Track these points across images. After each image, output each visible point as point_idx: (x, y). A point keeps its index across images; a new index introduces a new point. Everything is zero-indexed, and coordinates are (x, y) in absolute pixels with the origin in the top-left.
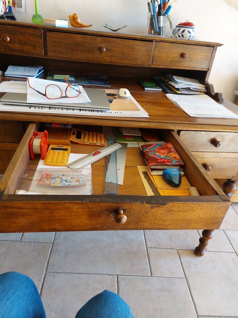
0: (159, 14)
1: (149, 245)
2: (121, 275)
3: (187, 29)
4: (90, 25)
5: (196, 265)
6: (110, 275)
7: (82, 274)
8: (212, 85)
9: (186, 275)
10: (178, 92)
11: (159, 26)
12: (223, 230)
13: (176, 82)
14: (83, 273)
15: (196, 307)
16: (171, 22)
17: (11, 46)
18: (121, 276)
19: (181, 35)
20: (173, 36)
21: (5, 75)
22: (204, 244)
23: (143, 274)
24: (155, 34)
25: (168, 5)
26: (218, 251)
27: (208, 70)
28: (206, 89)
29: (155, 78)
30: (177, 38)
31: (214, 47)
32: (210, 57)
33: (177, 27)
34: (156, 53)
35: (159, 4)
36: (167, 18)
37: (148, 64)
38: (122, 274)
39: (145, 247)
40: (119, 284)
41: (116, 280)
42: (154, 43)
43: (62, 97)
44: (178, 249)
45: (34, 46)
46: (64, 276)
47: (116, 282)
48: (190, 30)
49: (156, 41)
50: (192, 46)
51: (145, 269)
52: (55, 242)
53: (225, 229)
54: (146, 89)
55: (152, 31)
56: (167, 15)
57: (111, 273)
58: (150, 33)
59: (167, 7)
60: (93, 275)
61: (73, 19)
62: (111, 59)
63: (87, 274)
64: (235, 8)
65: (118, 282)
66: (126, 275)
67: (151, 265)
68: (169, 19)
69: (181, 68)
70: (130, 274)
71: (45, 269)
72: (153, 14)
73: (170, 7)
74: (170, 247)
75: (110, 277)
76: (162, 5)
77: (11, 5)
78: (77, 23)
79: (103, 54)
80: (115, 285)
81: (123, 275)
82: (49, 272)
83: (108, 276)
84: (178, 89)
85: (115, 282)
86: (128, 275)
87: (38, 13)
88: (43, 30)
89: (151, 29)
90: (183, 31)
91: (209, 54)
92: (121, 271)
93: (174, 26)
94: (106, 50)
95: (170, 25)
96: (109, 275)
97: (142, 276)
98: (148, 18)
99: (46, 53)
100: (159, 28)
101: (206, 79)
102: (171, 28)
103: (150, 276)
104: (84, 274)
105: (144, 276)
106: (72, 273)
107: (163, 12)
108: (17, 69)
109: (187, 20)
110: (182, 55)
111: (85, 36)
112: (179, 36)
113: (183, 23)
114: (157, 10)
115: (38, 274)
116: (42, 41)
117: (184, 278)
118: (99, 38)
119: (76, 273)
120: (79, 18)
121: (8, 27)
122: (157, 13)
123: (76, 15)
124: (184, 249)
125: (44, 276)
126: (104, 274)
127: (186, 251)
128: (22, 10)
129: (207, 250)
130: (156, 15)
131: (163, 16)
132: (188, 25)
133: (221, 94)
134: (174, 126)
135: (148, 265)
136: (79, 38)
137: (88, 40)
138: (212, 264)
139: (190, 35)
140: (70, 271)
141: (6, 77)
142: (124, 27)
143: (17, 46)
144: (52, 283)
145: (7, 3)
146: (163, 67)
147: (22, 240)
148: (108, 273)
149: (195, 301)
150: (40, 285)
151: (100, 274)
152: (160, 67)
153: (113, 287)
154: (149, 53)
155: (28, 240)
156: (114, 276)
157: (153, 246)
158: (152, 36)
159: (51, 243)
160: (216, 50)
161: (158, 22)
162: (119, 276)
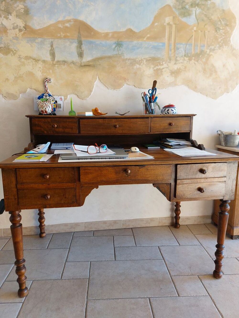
0: (150, 102)
1: (172, 274)
2: (152, 297)
3: (170, 109)
4: (106, 113)
5: (216, 285)
7: (118, 299)
8: (195, 141)
9: (209, 294)
10: (172, 147)
11: (151, 109)
12: (235, 258)
13: (169, 142)
14: (119, 299)
15: (223, 316)
16: (159, 106)
17: (57, 130)
18: (153, 298)
19: (167, 113)
20: (162, 114)
21: (51, 149)
22: (219, 264)
23: (171, 295)
24: (149, 114)
25: (155, 96)
26: (234, 274)
27: (191, 132)
28: (191, 144)
29: (154, 142)
30: (164, 114)
31: (191, 117)
32: (189, 124)
33: (163, 108)
34: (152, 125)
35: (149, 96)
36: (156, 104)
37: (147, 132)
38: (153, 296)
39: (169, 275)
40: (151, 304)
41: (149, 302)
42: (150, 119)
43: (97, 153)
44: (198, 275)
45: (72, 129)
46: (103, 302)
47: (149, 303)
48: (173, 109)
49: (151, 118)
50: (176, 118)
51: (172, 291)
52: (91, 278)
53: (237, 257)
54: (148, 148)
55: (148, 112)
56: (155, 102)
57: (143, 297)
58: (146, 113)
59: (155, 97)
60: (128, 299)
61: (95, 111)
62: (122, 131)
64: (201, 93)
66: (157, 297)
67: (177, 289)
68: (157, 104)
69: (171, 132)
70: (160, 296)
71: (86, 297)
72: (146, 103)
73: (156, 98)
74: (191, 274)
75: (143, 299)
76: (151, 97)
77: (55, 107)
78: (98, 113)
79: (117, 129)
80: (148, 305)
81: (154, 297)
82: (90, 300)
83: (141, 299)
84: (172, 146)
86: (158, 297)
87: (73, 110)
88: (77, 119)
89: (146, 112)
90: (168, 110)
91: (188, 122)
93: (161, 108)
94: (119, 126)
95: (158, 108)
97: (171, 297)
98: (143, 105)
99: (79, 132)
100: (152, 110)
101: (190, 138)
102: (159, 109)
103: (178, 296)
104: (120, 299)
105: (172, 297)
106: (110, 299)
107: (152, 101)
109: (169, 103)
110: (170, 124)
111: (105, 119)
112: (166, 114)
113: (167, 106)
114: (148, 100)
115: (81, 302)
116: (77, 125)
117: (208, 296)
118: (114, 120)
120: (99, 110)
121: (56, 119)
122: (149, 102)
123: (97, 108)
124: (204, 274)
125: (86, 303)
126: (137, 297)
127: (206, 276)
128: (61, 109)
129: (224, 274)
130: (148, 103)
131: (153, 103)
132: (171, 106)
133: (203, 145)
134: (172, 162)
135: (174, 289)
136: (101, 121)
137: (106, 122)
138: (231, 283)
139: (173, 112)
140: (108, 298)
141: (51, 150)
142: (128, 112)
143: (61, 130)
144: (94, 307)
145: (53, 106)
146: (158, 133)
147: (62, 278)
148: (141, 297)
149: (221, 312)
150: (84, 309)
151: (134, 298)
152: (156, 133)
153: (147, 307)
154: (147, 125)
155: (67, 278)
156: (146, 298)
157: (176, 274)
158: (148, 115)
159: (87, 279)
160: (193, 118)
161: (151, 107)
162: (150, 298)
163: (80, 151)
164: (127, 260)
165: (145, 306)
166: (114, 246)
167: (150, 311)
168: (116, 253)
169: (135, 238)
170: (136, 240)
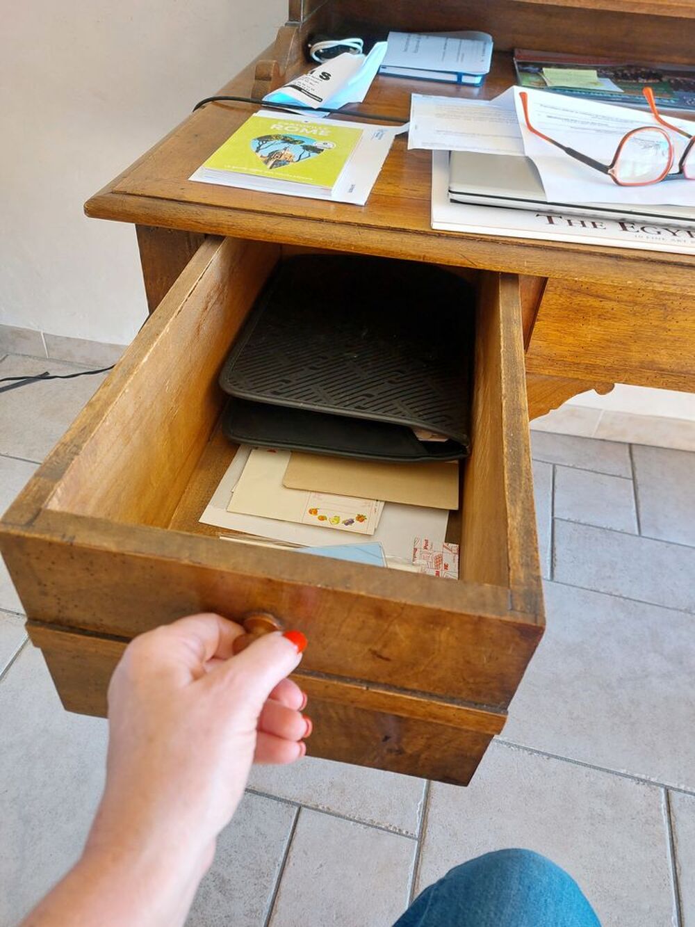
2: (679, 790)
6: (641, 783)
7: (550, 756)
14: (553, 756)
18: (682, 794)
38: (682, 787)
40: (672, 817)
41: (663, 805)
47: (663, 811)
57: (643, 777)
60: (587, 769)
63: (566, 760)
65: (669, 812)
75: (642, 788)
80: (662, 821)
81: (685, 792)
83: (634, 783)
85: (659, 810)
92: (680, 778)
96: (639, 780)
104: (556, 757)
106: (519, 747)
108: (417, 46)
119: (532, 750)
126: (622, 772)
140: (511, 739)
148: (636, 775)
151: (608, 771)
153: (654, 826)
156: (655, 786)
162: (671, 791)
163: (563, 152)
164: (598, 592)
165: (647, 822)
166: (553, 515)
167: (666, 849)
168: (556, 544)
169: (640, 497)
170: (641, 505)
